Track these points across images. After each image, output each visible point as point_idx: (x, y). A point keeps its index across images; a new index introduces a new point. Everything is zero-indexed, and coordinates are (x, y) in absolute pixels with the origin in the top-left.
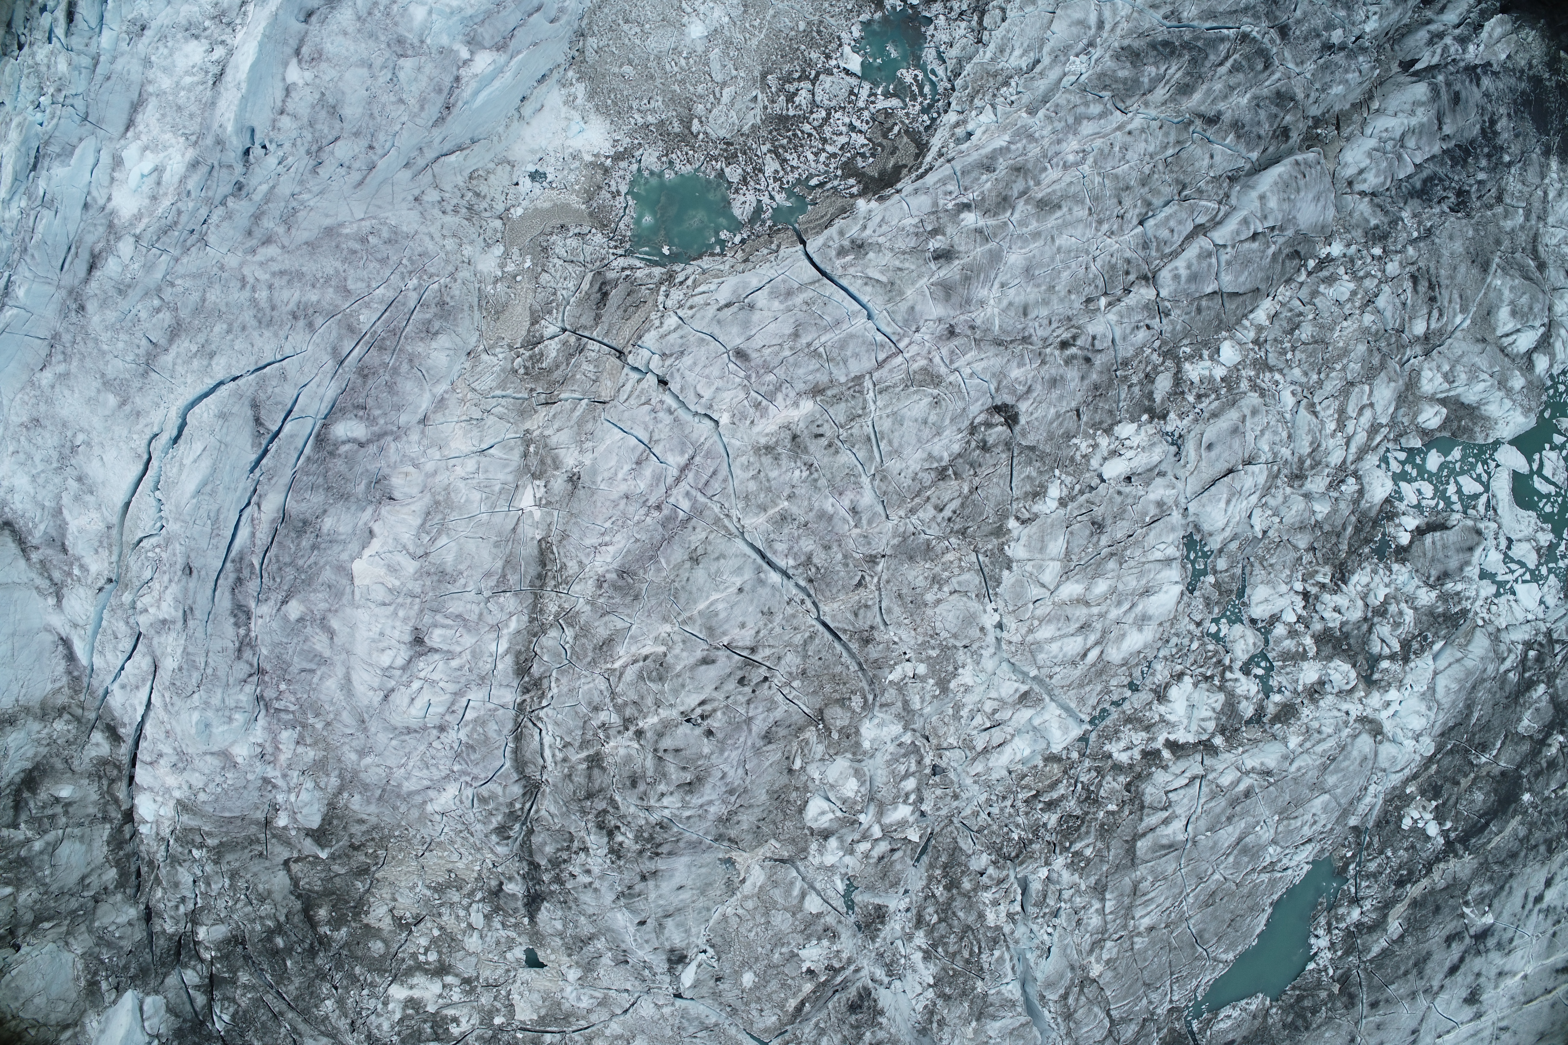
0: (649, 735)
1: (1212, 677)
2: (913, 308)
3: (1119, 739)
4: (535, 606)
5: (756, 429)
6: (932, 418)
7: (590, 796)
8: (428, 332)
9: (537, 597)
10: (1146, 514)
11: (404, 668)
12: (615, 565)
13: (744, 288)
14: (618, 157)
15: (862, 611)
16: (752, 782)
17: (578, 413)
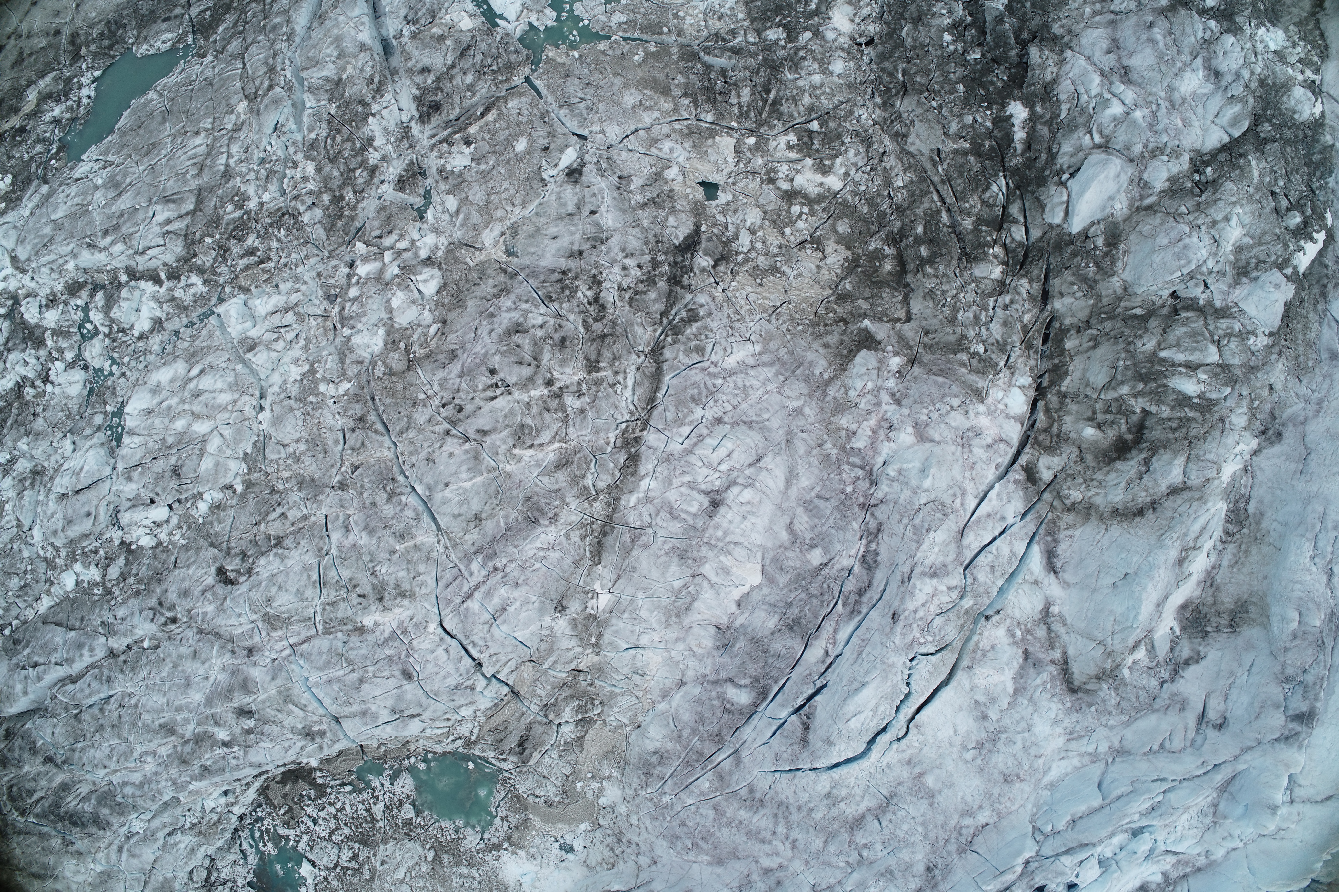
0: (540, 381)
1: (119, 331)
2: (273, 679)
3: (195, 295)
4: (613, 510)
5: (409, 613)
6: (274, 589)
7: (603, 337)
8: (662, 756)
9: (610, 517)
10: (141, 473)
11: (734, 483)
12: (539, 530)
13: (397, 726)
14: (498, 847)
15: (358, 446)
16: (474, 319)
17: (551, 659)
